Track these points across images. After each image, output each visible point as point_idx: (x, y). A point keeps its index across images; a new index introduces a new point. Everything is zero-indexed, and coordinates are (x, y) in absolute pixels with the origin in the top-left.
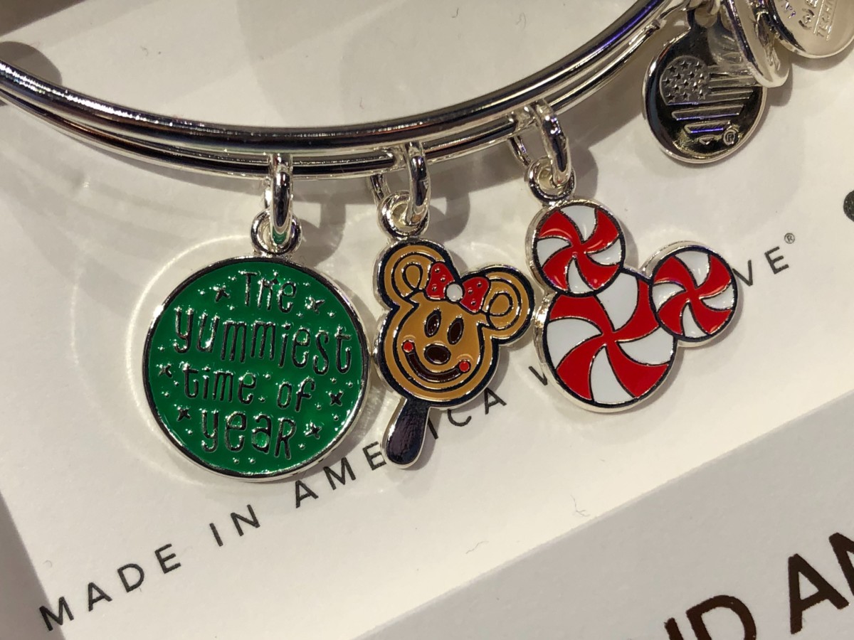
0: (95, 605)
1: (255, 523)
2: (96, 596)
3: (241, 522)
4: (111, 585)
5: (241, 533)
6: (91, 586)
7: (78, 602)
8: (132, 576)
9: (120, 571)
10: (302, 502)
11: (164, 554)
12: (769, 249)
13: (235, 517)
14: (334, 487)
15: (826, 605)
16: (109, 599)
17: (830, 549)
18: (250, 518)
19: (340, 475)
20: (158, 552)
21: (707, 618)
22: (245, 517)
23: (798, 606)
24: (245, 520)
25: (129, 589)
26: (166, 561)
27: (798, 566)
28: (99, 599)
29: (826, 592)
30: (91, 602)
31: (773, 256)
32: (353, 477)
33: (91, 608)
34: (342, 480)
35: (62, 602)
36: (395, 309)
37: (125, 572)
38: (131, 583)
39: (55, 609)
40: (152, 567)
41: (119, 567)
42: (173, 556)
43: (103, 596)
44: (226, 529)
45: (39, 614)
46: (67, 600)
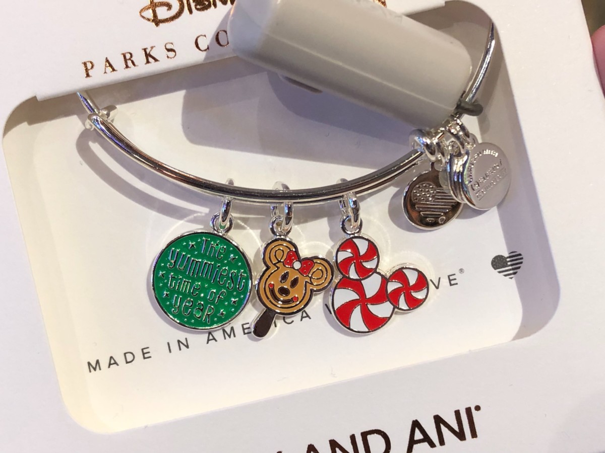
0: (111, 366)
1: (187, 347)
2: (112, 362)
3: (181, 345)
4: (120, 359)
5: (180, 349)
6: (111, 358)
7: (104, 363)
8: (129, 357)
9: (125, 354)
10: (210, 342)
11: (145, 351)
12: (450, 274)
13: (179, 341)
14: (225, 338)
15: (426, 444)
16: (118, 365)
17: (433, 421)
18: (186, 344)
19: (229, 334)
20: (142, 350)
21: (369, 437)
22: (183, 342)
23: (412, 442)
24: (183, 344)
25: (127, 362)
26: (145, 354)
27: (416, 424)
28: (113, 364)
29: (426, 439)
30: (110, 364)
31: (451, 278)
32: (235, 336)
33: (109, 367)
34: (229, 336)
35: (98, 362)
36: (268, 268)
37: (127, 355)
38: (128, 360)
39: (94, 364)
40: (139, 355)
41: (125, 352)
42: (149, 352)
43: (115, 363)
44: (174, 346)
45: (87, 364)
46: (100, 362)
